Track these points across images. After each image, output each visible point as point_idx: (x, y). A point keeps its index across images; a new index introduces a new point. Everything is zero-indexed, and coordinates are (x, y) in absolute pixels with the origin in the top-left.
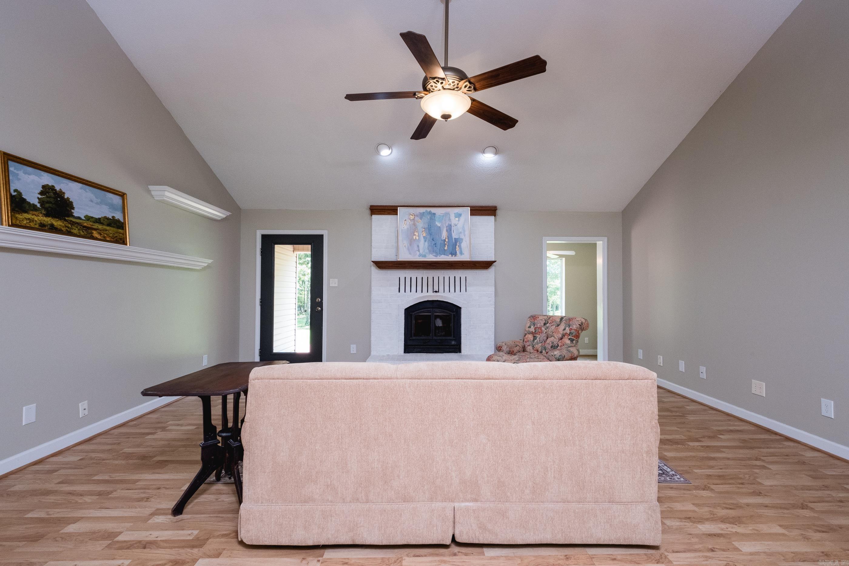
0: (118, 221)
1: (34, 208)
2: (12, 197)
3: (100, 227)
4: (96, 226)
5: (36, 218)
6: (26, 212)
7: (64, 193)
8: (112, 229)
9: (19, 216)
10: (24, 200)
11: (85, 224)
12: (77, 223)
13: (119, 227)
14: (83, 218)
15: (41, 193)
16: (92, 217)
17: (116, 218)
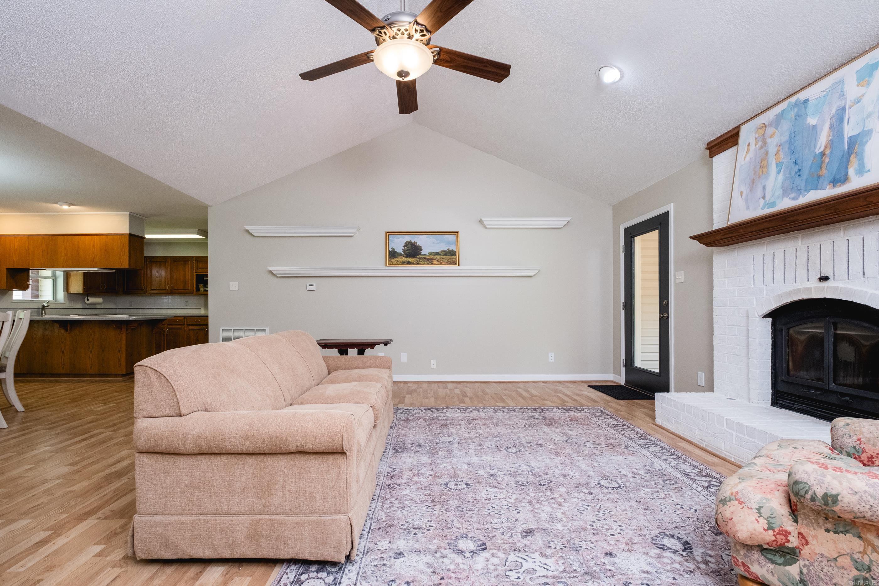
0: (453, 251)
1: (400, 255)
2: (390, 251)
3: (438, 257)
4: (436, 257)
5: (401, 260)
6: (396, 257)
7: (417, 243)
8: (447, 257)
9: (393, 260)
10: (396, 252)
11: (428, 258)
12: (423, 258)
13: (452, 255)
14: (427, 254)
15: (404, 246)
16: (433, 253)
17: (451, 249)
